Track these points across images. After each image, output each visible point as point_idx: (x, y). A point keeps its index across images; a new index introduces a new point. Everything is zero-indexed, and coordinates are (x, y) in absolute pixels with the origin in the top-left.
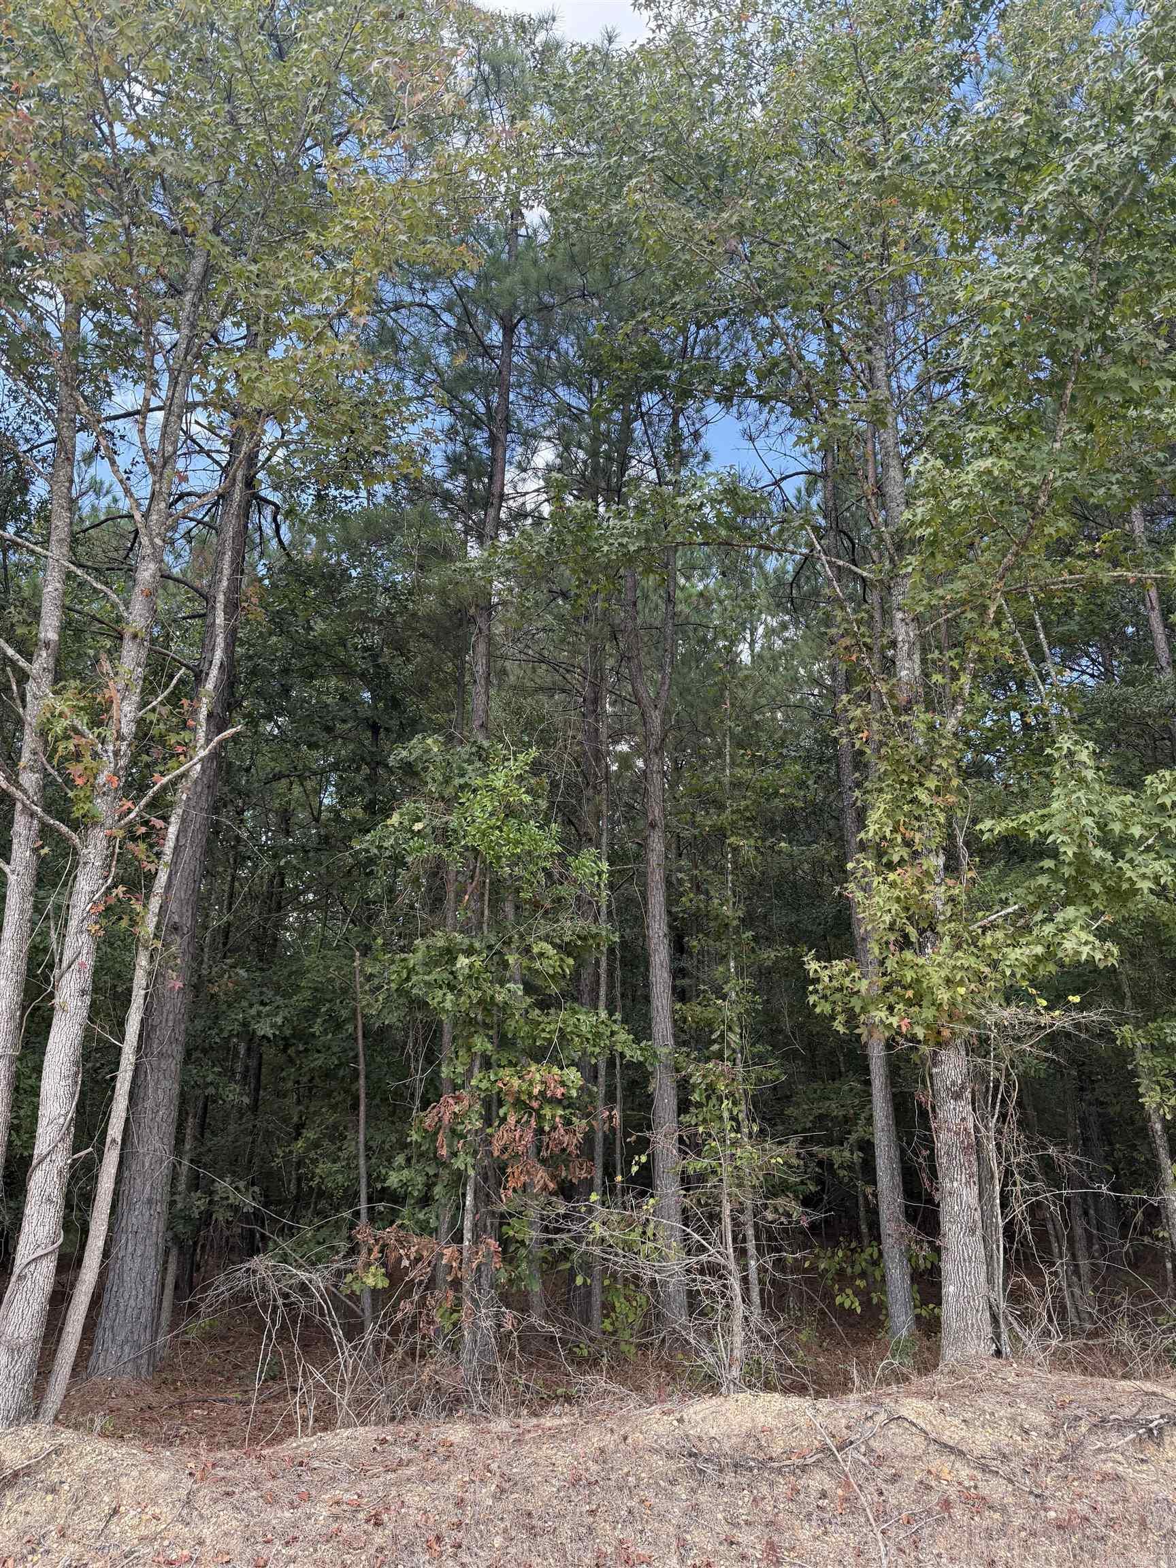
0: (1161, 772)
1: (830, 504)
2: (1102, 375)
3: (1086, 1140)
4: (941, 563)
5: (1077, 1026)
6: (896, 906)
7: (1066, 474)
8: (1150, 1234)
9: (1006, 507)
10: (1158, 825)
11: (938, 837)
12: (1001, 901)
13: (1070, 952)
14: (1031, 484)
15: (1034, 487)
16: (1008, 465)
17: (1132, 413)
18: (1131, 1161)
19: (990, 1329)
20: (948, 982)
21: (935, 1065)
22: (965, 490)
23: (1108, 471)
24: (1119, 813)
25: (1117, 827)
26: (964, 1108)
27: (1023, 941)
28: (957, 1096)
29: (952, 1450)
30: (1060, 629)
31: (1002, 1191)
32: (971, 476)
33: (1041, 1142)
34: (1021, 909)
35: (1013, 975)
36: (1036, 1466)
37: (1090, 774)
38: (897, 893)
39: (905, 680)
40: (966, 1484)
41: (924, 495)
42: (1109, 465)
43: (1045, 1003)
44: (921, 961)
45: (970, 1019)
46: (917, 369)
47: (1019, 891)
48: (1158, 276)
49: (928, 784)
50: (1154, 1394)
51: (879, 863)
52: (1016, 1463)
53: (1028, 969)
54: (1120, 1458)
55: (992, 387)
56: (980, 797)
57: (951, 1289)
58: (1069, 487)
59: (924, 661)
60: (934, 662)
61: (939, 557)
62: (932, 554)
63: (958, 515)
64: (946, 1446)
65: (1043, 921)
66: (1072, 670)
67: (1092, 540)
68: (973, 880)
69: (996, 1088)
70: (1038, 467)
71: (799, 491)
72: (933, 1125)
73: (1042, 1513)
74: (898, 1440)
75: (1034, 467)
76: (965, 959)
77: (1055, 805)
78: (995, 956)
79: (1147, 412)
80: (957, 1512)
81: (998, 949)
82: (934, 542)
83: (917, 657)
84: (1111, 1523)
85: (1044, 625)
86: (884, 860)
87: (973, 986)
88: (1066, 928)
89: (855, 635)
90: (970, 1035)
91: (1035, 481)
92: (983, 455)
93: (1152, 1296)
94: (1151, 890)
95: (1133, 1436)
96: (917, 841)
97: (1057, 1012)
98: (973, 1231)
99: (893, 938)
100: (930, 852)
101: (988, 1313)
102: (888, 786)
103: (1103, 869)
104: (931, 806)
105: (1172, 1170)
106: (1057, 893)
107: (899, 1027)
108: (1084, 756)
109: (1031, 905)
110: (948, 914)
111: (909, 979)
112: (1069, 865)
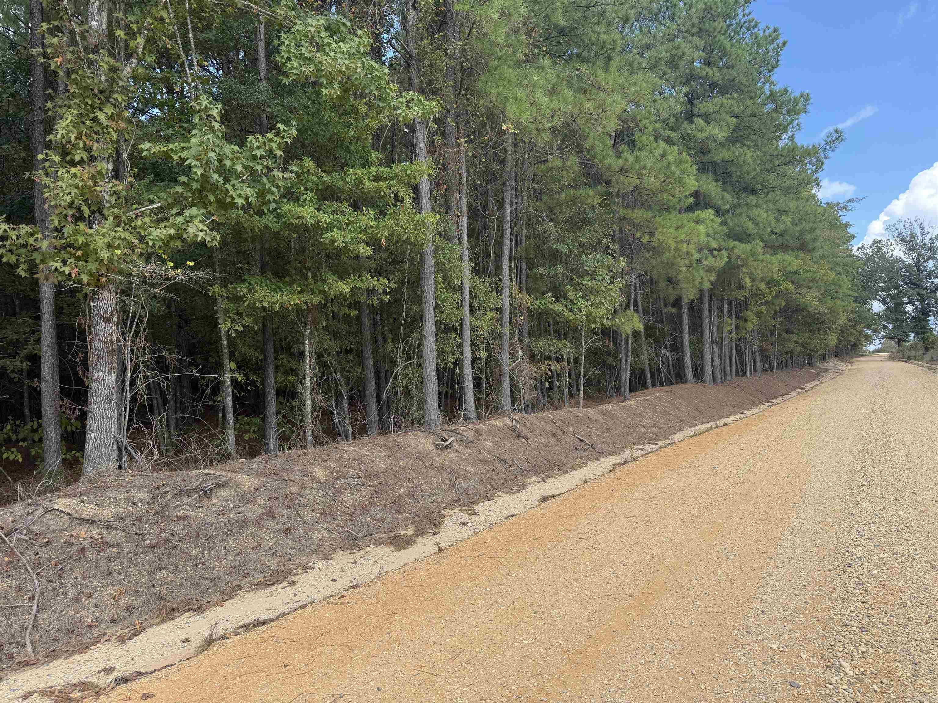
0: (258, 135)
5: (190, 280)
6: (76, 190)
10: (251, 167)
11: (110, 149)
12: (149, 200)
13: (191, 235)
19: (116, 455)
20: (109, 246)
21: (93, 301)
24: (230, 155)
25: (228, 163)
26: (112, 327)
27: (162, 225)
28: (108, 320)
29: (87, 521)
31: (131, 376)
33: (159, 348)
34: (163, 206)
35: (154, 245)
36: (140, 521)
37: (217, 125)
38: (77, 182)
39: (95, 28)
40: (96, 537)
43: (172, 264)
44: (90, 231)
45: (120, 272)
47: (163, 195)
49: (106, 110)
50: (209, 474)
51: (64, 159)
52: (128, 521)
53: (164, 243)
54: (188, 507)
56: (140, 133)
57: (93, 435)
59: (110, 20)
64: (84, 520)
65: (177, 214)
68: (132, 184)
69: (134, 317)
72: (89, 338)
73: (142, 543)
74: (51, 522)
76: (121, 233)
77: (193, 141)
78: (143, 233)
80: (89, 554)
81: (145, 229)
83: (105, 14)
84: (181, 539)
85: (193, 30)
86: (68, 158)
87: (126, 251)
90: (120, 282)
93: (209, 430)
94: (242, 205)
95: (196, 495)
96: (94, 148)
97: (179, 271)
98: (111, 401)
99: (70, 213)
100: (103, 159)
101: (116, 446)
102: (75, 104)
103: (217, 187)
104: (107, 126)
105: (229, 365)
106: (187, 198)
107: (70, 274)
108: (215, 113)
109: (169, 204)
110: (113, 202)
111: (80, 243)
112: (197, 181)
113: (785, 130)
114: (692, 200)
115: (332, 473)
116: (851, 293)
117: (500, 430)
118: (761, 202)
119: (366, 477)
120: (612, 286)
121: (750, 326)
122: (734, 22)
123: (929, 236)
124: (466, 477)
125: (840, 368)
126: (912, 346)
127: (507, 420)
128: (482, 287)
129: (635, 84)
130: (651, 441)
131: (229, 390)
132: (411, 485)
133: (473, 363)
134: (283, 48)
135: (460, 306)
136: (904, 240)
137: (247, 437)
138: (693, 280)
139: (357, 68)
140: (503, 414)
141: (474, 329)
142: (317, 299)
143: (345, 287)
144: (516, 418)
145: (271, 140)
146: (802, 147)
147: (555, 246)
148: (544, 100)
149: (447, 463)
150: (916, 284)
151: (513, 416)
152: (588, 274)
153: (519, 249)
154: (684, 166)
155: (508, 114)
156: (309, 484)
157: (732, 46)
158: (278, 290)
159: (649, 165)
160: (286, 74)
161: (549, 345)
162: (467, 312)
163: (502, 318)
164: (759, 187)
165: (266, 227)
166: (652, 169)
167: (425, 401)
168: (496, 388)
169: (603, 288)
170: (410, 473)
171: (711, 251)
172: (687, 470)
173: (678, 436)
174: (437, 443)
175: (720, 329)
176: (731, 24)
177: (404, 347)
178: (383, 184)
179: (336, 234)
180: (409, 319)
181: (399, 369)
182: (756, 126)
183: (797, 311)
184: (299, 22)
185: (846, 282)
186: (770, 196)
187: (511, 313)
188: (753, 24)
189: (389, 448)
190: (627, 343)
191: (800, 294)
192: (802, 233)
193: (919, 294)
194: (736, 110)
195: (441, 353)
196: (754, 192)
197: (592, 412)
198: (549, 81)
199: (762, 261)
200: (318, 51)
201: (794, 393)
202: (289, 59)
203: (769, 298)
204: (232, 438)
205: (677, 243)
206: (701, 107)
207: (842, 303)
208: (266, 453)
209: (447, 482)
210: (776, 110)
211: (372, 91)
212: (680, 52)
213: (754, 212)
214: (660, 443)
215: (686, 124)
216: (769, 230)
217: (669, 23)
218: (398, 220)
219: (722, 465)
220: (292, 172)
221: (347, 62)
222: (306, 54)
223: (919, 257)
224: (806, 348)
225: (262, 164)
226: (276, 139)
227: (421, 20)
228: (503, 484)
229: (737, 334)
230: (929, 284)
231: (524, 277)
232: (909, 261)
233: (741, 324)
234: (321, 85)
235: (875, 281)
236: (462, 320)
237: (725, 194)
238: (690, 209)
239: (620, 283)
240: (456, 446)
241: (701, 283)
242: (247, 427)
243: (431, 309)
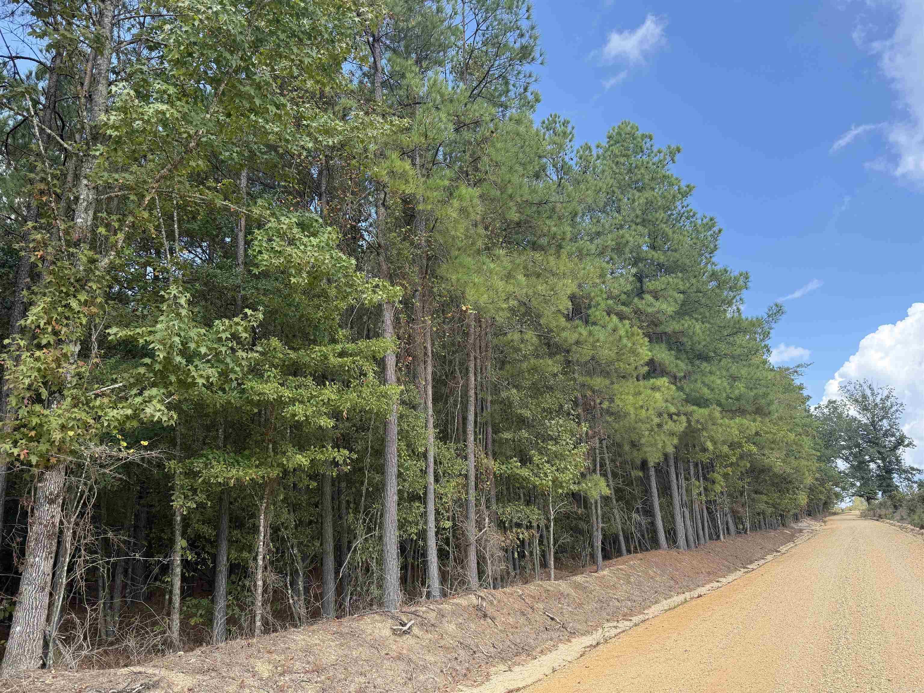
0: (224, 320)
1: (52, 90)
2: (242, 89)
3: (136, 527)
4: (120, 158)
5: (143, 459)
6: (36, 374)
7: (210, 136)
8: (160, 580)
9: (169, 139)
10: (216, 349)
11: (79, 333)
12: (112, 380)
13: (148, 415)
14: (188, 133)
15: (190, 136)
16: (177, 115)
17: (252, 117)
18: (160, 539)
19: (41, 651)
20: (63, 427)
21: (40, 481)
22: (146, 118)
23: (233, 143)
24: (196, 338)
25: (192, 346)
26: (55, 509)
27: (120, 405)
28: (52, 502)
30: (188, 226)
31: (70, 561)
32: (152, 110)
33: (104, 529)
34: (124, 386)
35: (109, 426)
37: (184, 312)
38: (39, 365)
39: (79, 225)
41: (118, 109)
42: (235, 141)
43: (125, 444)
44: (46, 412)
45: (73, 452)
46: (135, 31)
47: (125, 375)
48: (282, 49)
49: (79, 297)
50: (140, 673)
51: (30, 343)
53: (120, 424)
55: (177, 63)
56: (115, 314)
57: (18, 629)
58: (209, 144)
59: (95, 218)
60: (102, 219)
61: (120, 153)
62: (115, 149)
63: (137, 131)
65: (136, 395)
66: (190, 252)
67: (217, 181)
68: (97, 365)
69: (81, 496)
70: (194, 123)
71: (31, 73)
72: (30, 520)
75: (192, 122)
76: (78, 413)
77: (159, 326)
78: (100, 413)
79: (260, 120)
81: (102, 410)
82: (118, 141)
83: (91, 213)
85: (179, 221)
86: (35, 342)
87: (80, 431)
88: (151, 399)
89: (48, 184)
90: (71, 462)
91: (191, 132)
92: (162, 102)
94: (203, 384)
96: (63, 332)
97: (132, 451)
98: (43, 589)
99: (28, 395)
100: (71, 341)
101: (42, 642)
102: (50, 292)
103: (179, 369)
104: (79, 312)
105: (181, 543)
106: (148, 379)
107: (19, 455)
108: (183, 301)
109: (131, 384)
110: (74, 384)
111: (34, 424)
112: (160, 363)
113: (730, 304)
114: (646, 368)
115: (276, 668)
116: (814, 452)
117: (465, 609)
118: (714, 368)
119: (313, 671)
120: (576, 451)
121: (718, 488)
122: (674, 212)
123: (879, 397)
124: (425, 667)
125: (813, 528)
126: (881, 504)
127: (473, 597)
128: (446, 454)
129: (584, 269)
130: (626, 617)
131: (178, 570)
132: (362, 679)
133: (437, 533)
134: (256, 243)
135: (424, 472)
136: (857, 401)
137: (192, 622)
138: (656, 444)
139: (325, 259)
140: (469, 590)
141: (439, 497)
142: (275, 473)
143: (303, 460)
144: (482, 594)
145: (237, 324)
146: (747, 319)
147: (519, 411)
148: (500, 285)
149: (405, 651)
150: (874, 442)
151: (479, 593)
152: (552, 439)
153: (484, 414)
154: (636, 338)
155: (468, 297)
156: (250, 681)
157: (674, 232)
158: (236, 464)
159: (602, 338)
160: (257, 266)
161: (517, 511)
162: (431, 479)
163: (468, 484)
164: (712, 354)
165: (229, 402)
166: (605, 342)
167: (385, 578)
168: (461, 561)
169: (567, 453)
170: (362, 666)
171: (670, 416)
172: (657, 655)
173: (655, 609)
174: (395, 627)
175: (689, 491)
176: (672, 214)
177: (364, 519)
178: (347, 360)
179: (298, 408)
180: (371, 489)
181: (358, 543)
182: (703, 301)
183: (762, 471)
184: (273, 220)
185: (807, 442)
186: (722, 363)
187: (476, 478)
188: (691, 214)
189: (342, 635)
190: (596, 507)
191: (764, 455)
192: (756, 397)
193: (879, 452)
194: (682, 288)
195: (402, 525)
196: (706, 359)
197: (563, 586)
198: (505, 268)
199: (721, 425)
200: (290, 244)
201: (769, 557)
202: (260, 252)
203: (734, 459)
204: (176, 624)
205: (636, 409)
206: (649, 285)
207: (806, 463)
208: (207, 645)
209: (404, 675)
210: (718, 287)
211: (339, 278)
212: (624, 241)
213: (708, 379)
214: (635, 619)
215: (636, 300)
216: (724, 395)
217: (616, 214)
218: (360, 392)
219: (694, 648)
220: (257, 352)
221: (316, 254)
222: (277, 248)
223: (873, 417)
224: (776, 508)
225: (227, 346)
226: (242, 323)
227: (389, 215)
228: (465, 675)
229: (706, 496)
230: (887, 443)
231: (490, 441)
232: (865, 421)
233: (710, 486)
234: (290, 275)
235: (836, 440)
236: (426, 487)
237: (679, 362)
238: (647, 376)
239: (584, 448)
240: (416, 630)
241: (664, 447)
242: (194, 610)
243: (394, 477)
